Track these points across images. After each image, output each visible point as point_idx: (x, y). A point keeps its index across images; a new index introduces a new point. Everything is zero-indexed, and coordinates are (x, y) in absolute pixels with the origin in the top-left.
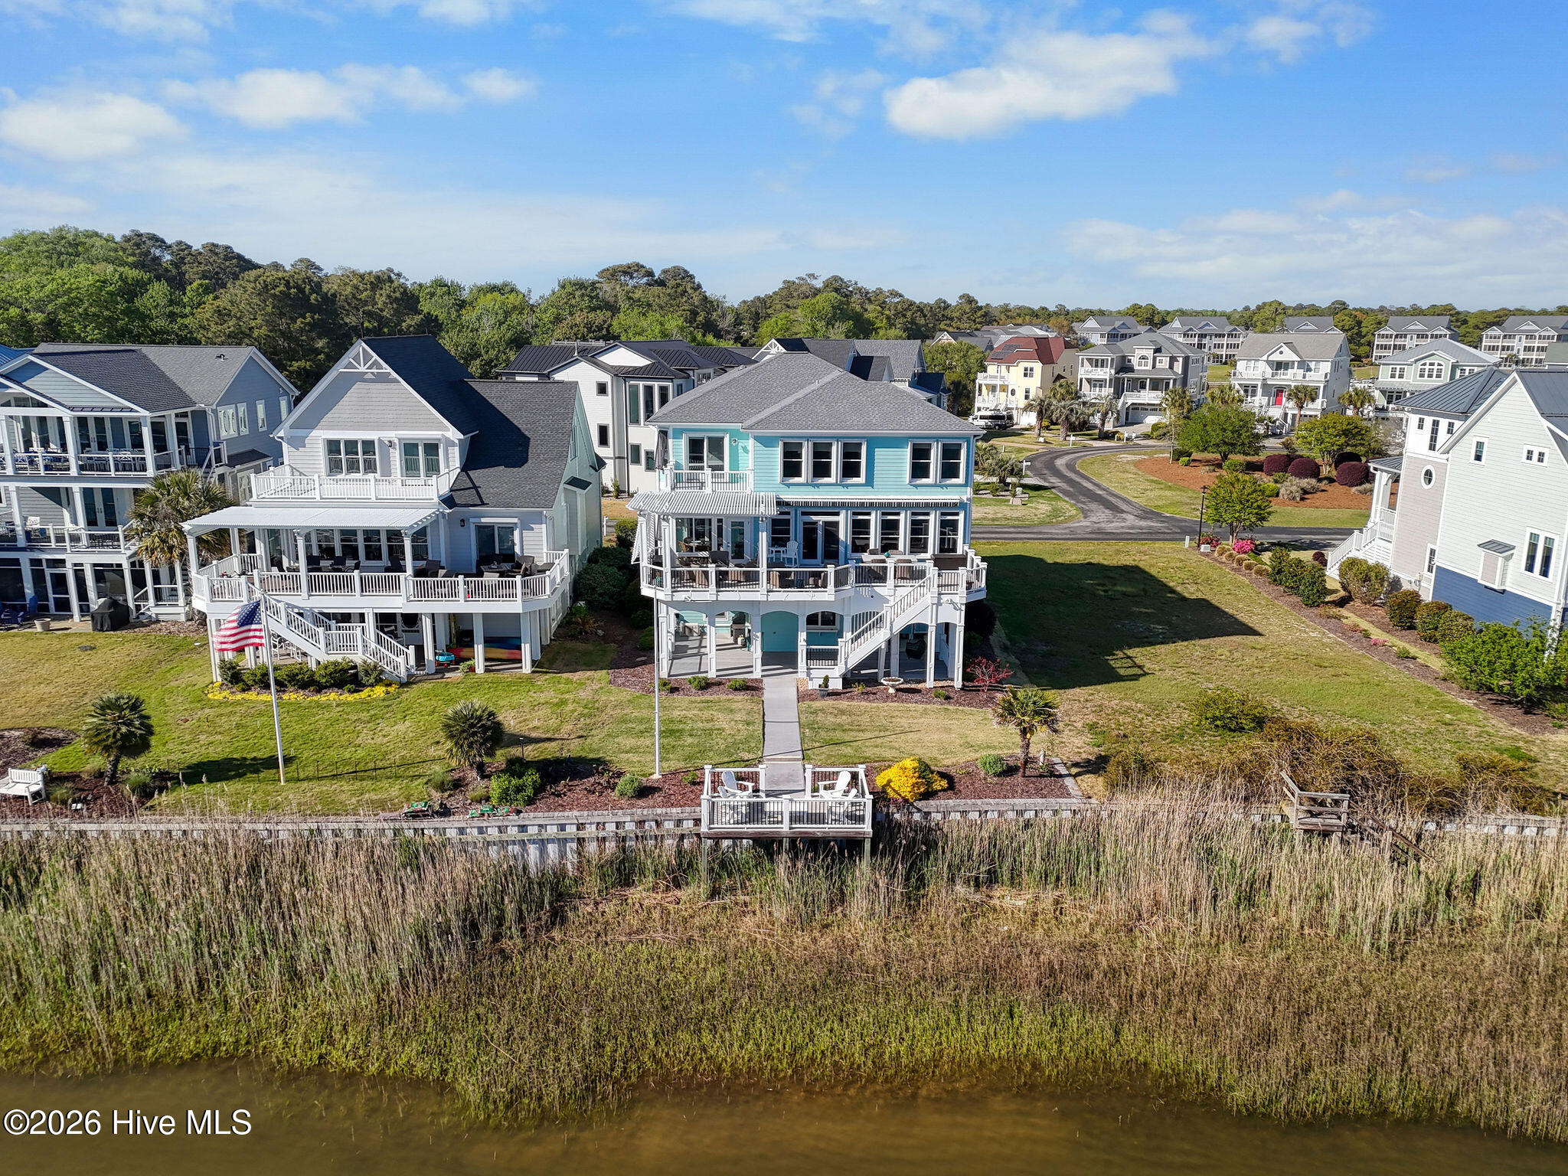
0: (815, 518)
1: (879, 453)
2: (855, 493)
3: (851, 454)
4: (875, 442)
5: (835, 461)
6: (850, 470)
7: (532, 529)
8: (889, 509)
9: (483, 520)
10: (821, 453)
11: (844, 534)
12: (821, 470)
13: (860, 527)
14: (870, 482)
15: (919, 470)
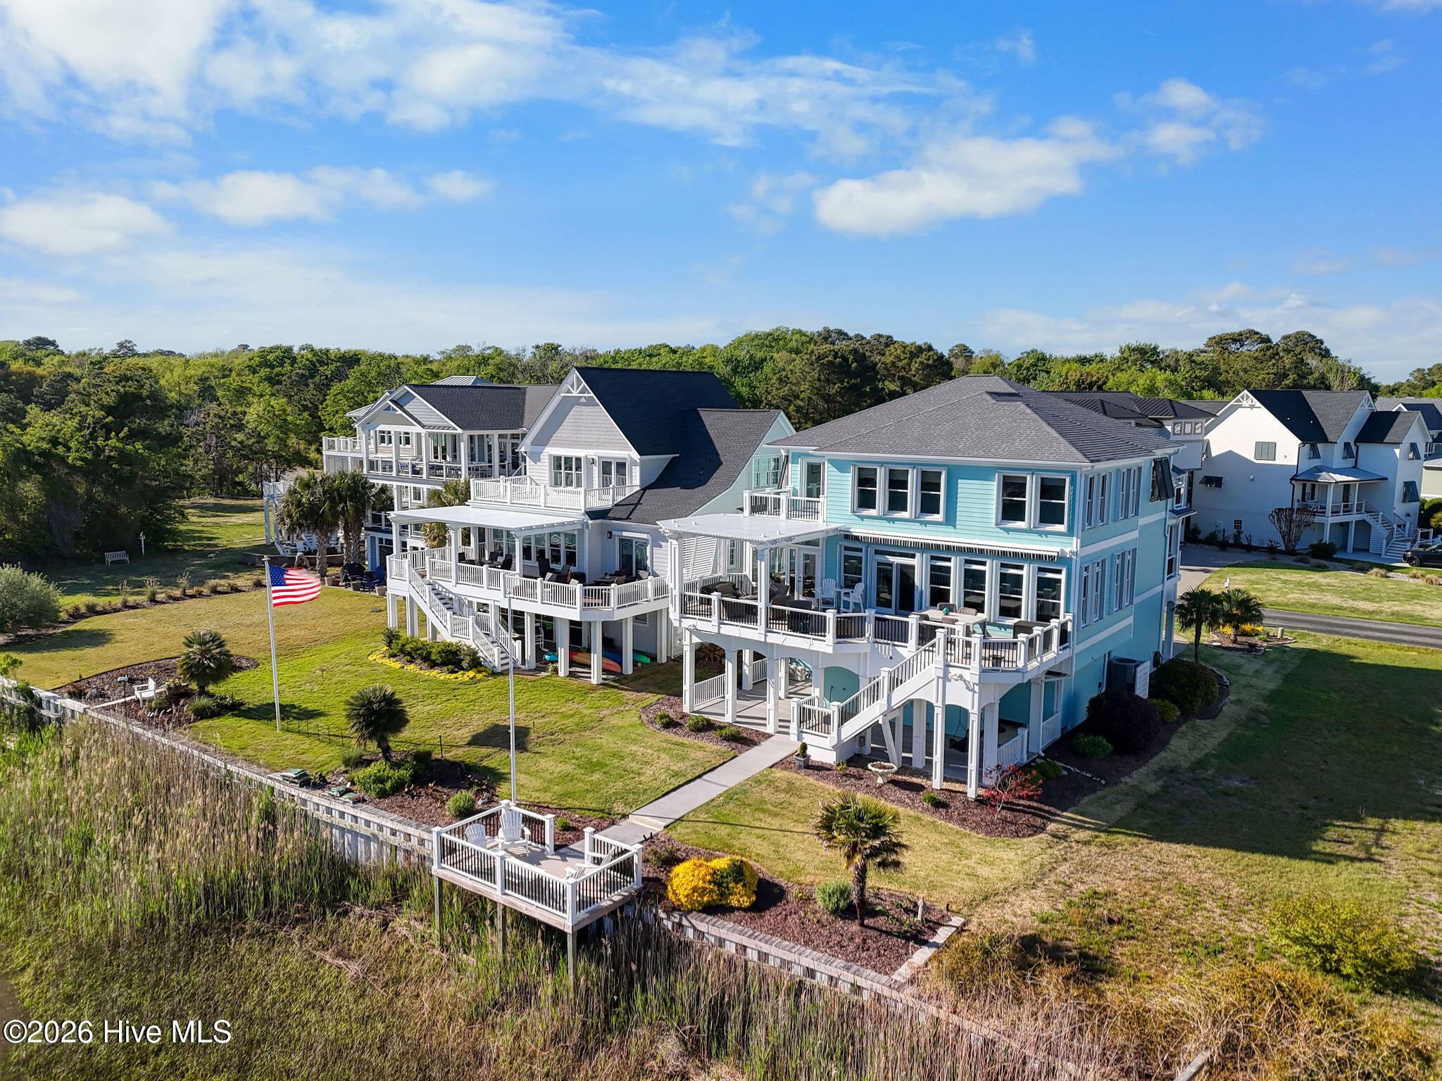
0: (891, 559)
1: (964, 486)
2: (933, 532)
3: (929, 483)
4: (956, 472)
5: (912, 492)
6: (929, 505)
7: (661, 547)
8: (972, 555)
9: (625, 534)
10: (897, 481)
11: (921, 580)
12: (897, 503)
13: (939, 576)
14: (950, 520)
15: (1012, 511)
